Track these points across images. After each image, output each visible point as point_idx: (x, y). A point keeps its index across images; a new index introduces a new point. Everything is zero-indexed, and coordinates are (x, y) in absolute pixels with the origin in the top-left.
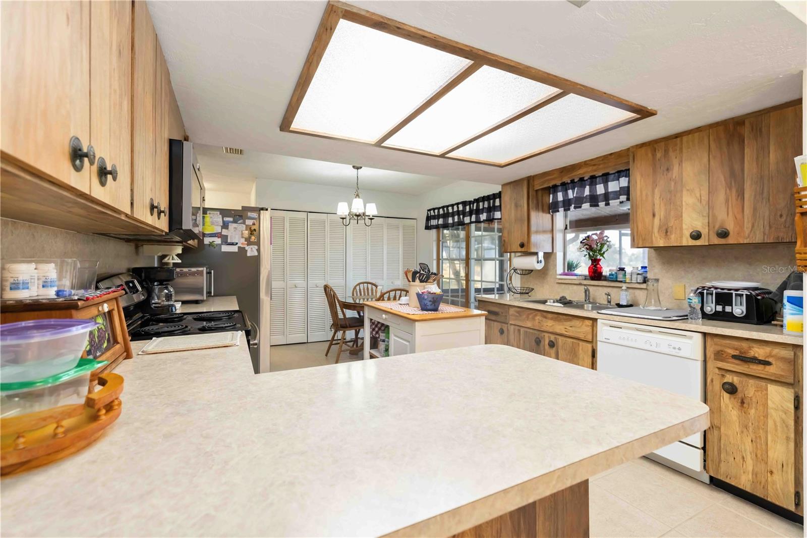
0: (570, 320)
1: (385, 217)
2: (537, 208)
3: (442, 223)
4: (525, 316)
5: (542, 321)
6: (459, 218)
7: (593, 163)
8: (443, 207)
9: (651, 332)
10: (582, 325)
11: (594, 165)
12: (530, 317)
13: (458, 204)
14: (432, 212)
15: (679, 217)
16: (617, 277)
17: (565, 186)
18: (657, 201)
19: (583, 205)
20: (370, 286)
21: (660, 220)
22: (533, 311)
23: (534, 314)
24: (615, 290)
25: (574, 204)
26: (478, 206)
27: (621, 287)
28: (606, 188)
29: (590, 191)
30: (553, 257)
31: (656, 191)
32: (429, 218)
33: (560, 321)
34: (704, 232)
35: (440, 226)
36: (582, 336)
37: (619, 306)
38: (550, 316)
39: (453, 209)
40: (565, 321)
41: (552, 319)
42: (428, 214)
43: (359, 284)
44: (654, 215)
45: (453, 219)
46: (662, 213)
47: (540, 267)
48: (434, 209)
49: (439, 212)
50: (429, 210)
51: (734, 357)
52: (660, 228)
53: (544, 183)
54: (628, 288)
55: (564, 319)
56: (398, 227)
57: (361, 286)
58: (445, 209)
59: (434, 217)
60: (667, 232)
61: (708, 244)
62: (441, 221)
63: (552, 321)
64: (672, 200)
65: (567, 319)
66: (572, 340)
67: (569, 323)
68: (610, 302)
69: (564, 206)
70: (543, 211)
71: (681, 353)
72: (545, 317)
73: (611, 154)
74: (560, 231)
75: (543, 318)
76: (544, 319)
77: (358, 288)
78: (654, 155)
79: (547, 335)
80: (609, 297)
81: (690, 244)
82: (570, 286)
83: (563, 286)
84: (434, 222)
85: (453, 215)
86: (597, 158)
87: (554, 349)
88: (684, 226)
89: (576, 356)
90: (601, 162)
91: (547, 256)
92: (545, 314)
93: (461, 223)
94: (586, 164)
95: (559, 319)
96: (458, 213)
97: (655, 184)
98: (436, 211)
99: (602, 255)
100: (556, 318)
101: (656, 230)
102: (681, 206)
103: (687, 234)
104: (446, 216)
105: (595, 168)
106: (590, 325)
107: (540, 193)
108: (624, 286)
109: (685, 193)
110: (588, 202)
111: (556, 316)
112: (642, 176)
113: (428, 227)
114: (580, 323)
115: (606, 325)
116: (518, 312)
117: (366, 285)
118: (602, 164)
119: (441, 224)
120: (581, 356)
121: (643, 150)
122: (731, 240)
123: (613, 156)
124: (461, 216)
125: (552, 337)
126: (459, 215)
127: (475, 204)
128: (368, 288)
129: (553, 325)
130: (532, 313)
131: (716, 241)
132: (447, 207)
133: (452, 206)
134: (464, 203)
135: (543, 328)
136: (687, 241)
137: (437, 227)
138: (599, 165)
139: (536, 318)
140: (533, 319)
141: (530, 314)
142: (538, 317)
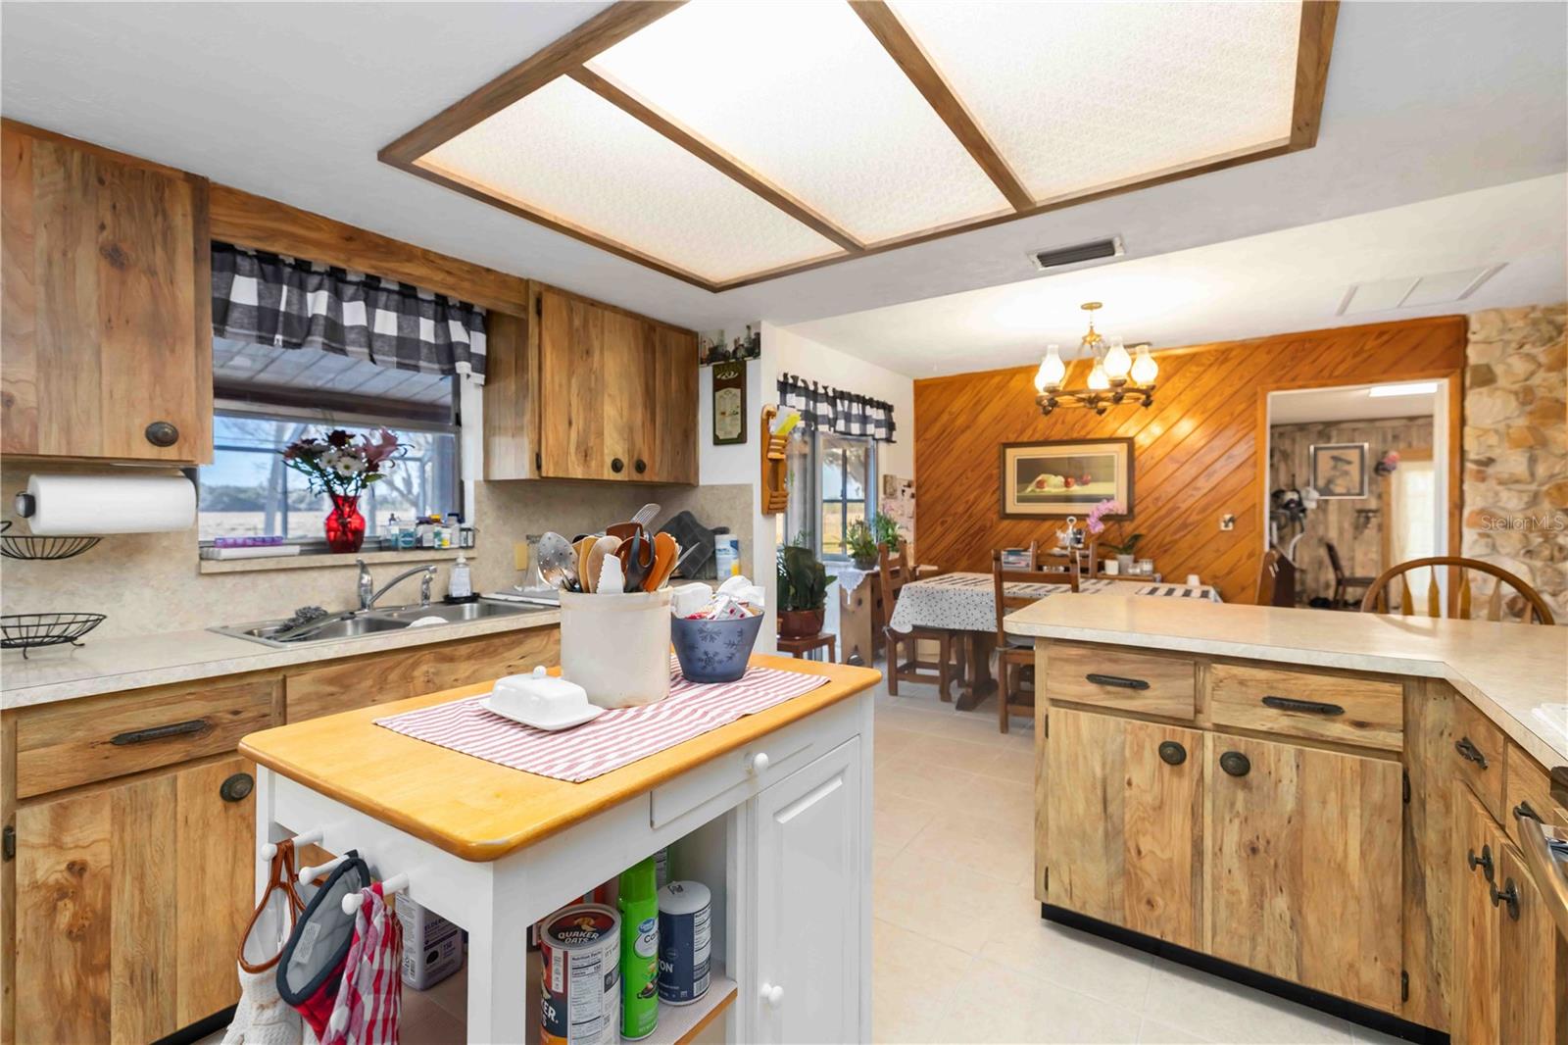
0: (520, 643)
4: (369, 683)
7: (448, 266)
10: (547, 643)
12: (393, 676)
15: (600, 434)
17: (269, 267)
18: (574, 401)
19: (350, 350)
21: (578, 432)
22: (402, 656)
23: (410, 661)
31: (574, 383)
33: (495, 653)
34: (625, 460)
38: (464, 650)
40: (509, 650)
41: (469, 657)
44: (570, 423)
46: (581, 422)
52: (578, 447)
55: (504, 645)
60: (586, 456)
61: (627, 479)
63: (473, 662)
64: (592, 402)
65: (513, 643)
67: (518, 651)
72: (451, 659)
75: (438, 665)
76: (445, 667)
81: (612, 478)
88: (606, 451)
92: (447, 650)
94: (427, 257)
95: (492, 649)
97: (571, 372)
100: (483, 650)
101: (574, 449)
102: (603, 418)
103: (609, 461)
109: (606, 399)
111: (482, 644)
114: (543, 640)
118: (467, 280)
122: (647, 477)
129: (474, 672)
131: (636, 477)
136: (609, 474)
139: (416, 673)
140: (407, 678)
141: (391, 669)
142: (424, 668)
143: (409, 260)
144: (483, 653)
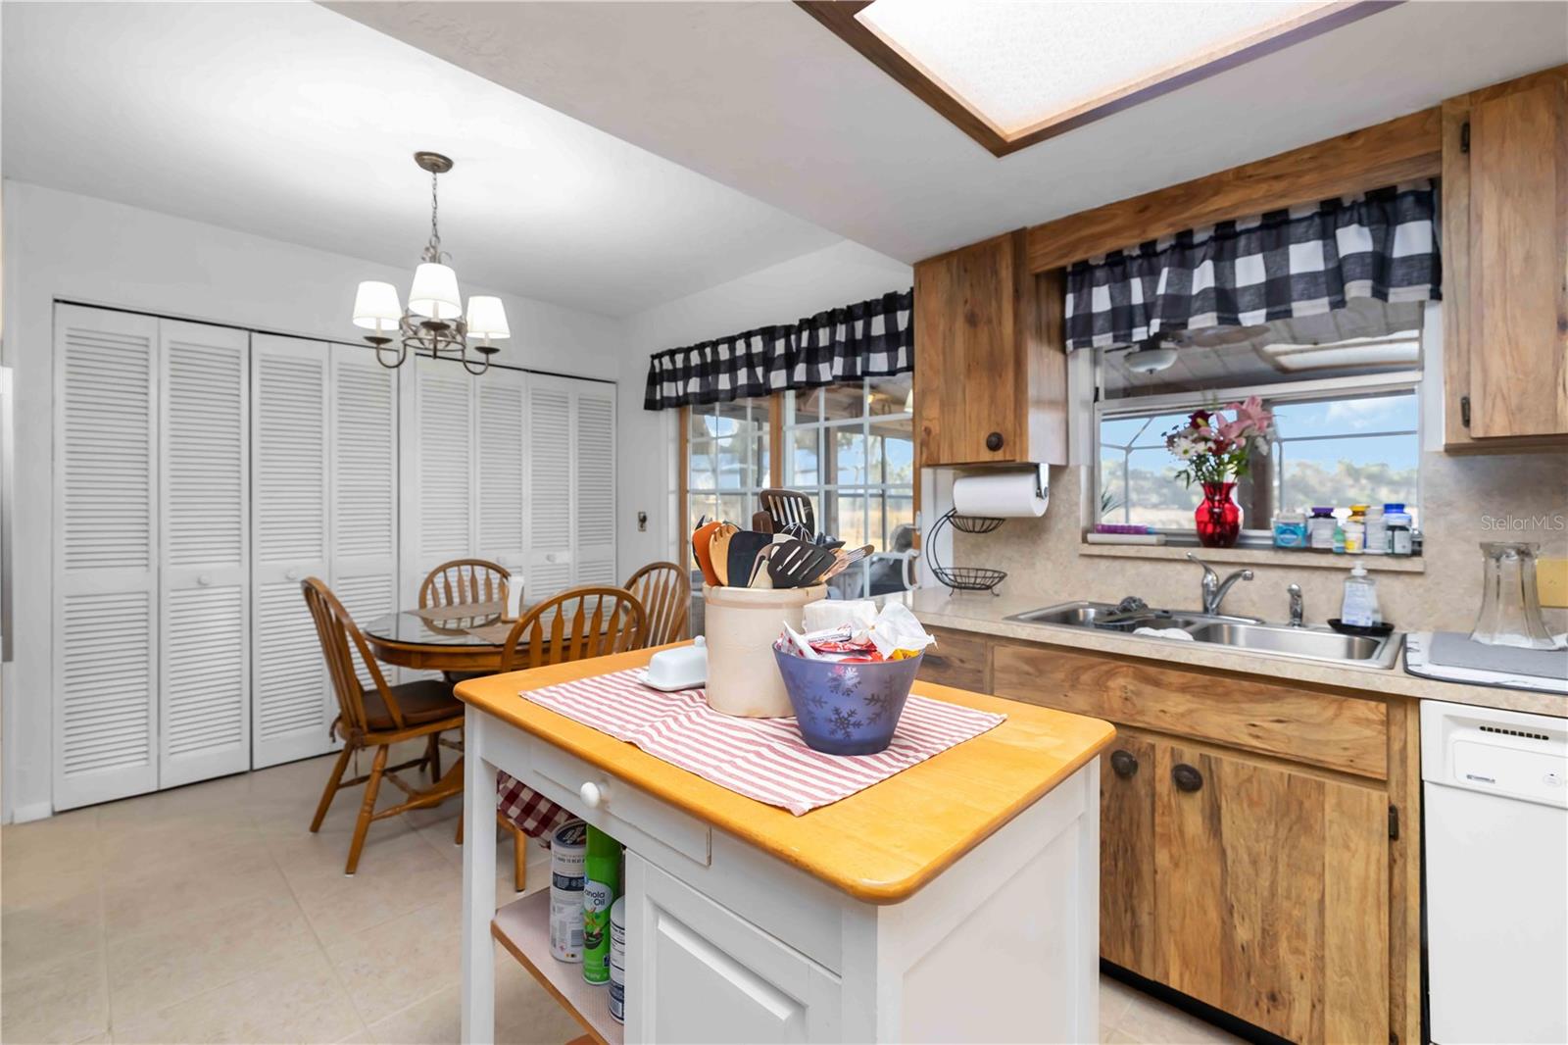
0: (1275, 698)
1: (527, 371)
3: (698, 390)
4: (1060, 675)
5: (1138, 694)
6: (752, 374)
8: (701, 347)
10: (1336, 716)
11: (1277, 178)
12: (1086, 678)
13: (747, 336)
14: (666, 360)
16: (1309, 537)
17: (1118, 266)
19: (1191, 320)
20: (480, 572)
22: (1097, 660)
23: (1104, 668)
24: (1317, 579)
25: (1162, 318)
26: (813, 339)
27: (1348, 570)
29: (1214, 278)
30: (1067, 477)
32: (655, 379)
33: (1225, 696)
35: (691, 398)
36: (1334, 758)
38: (1174, 677)
39: (732, 350)
40: (1251, 701)
41: (1184, 689)
42: (653, 366)
43: (444, 568)
45: (733, 380)
47: (1042, 507)
48: (672, 353)
49: (687, 359)
50: (659, 356)
54: (1370, 571)
55: (1244, 692)
56: (563, 402)
57: (452, 573)
58: (708, 351)
59: (673, 376)
62: (694, 386)
63: (1188, 697)
65: (1261, 693)
66: (1286, 770)
68: (1299, 616)
69: (1111, 328)
70: (1049, 343)
72: (1156, 683)
74: (1085, 403)
75: (1140, 685)
76: (1148, 689)
77: (439, 580)
79: (1163, 745)
80: (1296, 600)
82: (1129, 565)
83: (1104, 564)
84: (670, 389)
85: (732, 366)
86: (1289, 154)
87: (1199, 794)
89: (1308, 829)
90: (1312, 165)
92: (1152, 670)
93: (758, 390)
94: (1242, 175)
95: (1220, 690)
96: (750, 361)
98: (679, 358)
100: (1205, 687)
104: (708, 370)
106: (1380, 718)
107: (1043, 286)
108: (1359, 568)
110: (1212, 310)
111: (1205, 679)
112: (1505, 192)
113: (651, 404)
114: (1324, 708)
116: (1031, 661)
117: (466, 570)
118: (1310, 170)
119: (695, 394)
120: (1333, 832)
121: (1511, 103)
123: (1359, 142)
124: (759, 371)
125: (1190, 755)
126: (751, 367)
127: (805, 335)
128: (473, 580)
129: (1191, 711)
130: (1091, 667)
132: (715, 345)
133: (731, 341)
134: (769, 334)
135: (1139, 718)
137: (680, 403)
139: (1111, 684)
140: (1100, 685)
141: (1086, 669)
142: (1121, 681)
143: (1216, 193)
144: (1205, 692)
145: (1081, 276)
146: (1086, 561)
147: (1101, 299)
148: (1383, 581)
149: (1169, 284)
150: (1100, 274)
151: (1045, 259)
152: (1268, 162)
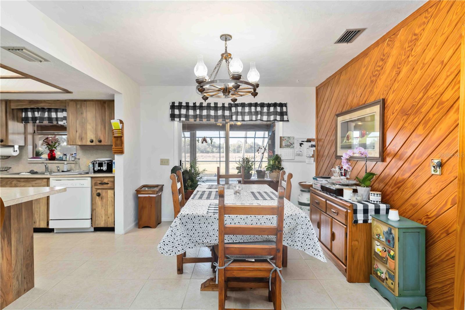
2: (13, 119)
4: (4, 183)
5: (17, 184)
9: (73, 180)
11: (49, 103)
12: (9, 182)
15: (86, 133)
16: (62, 159)
17: (33, 110)
18: (78, 126)
21: (79, 134)
22: (10, 179)
24: (62, 164)
25: (39, 120)
27: (64, 163)
28: (57, 115)
29: (48, 115)
30: (25, 148)
31: (78, 122)
33: (29, 182)
34: (94, 140)
37: (63, 171)
38: (22, 180)
41: (23, 182)
44: (77, 132)
46: (80, 131)
47: (15, 154)
51: (100, 184)
52: (79, 137)
53: (18, 105)
54: (68, 163)
55: (32, 181)
60: (82, 139)
61: (95, 144)
64: (83, 126)
67: (34, 182)
68: (59, 171)
69: (32, 120)
70: (18, 121)
71: (84, 186)
72: (20, 181)
73: (58, 100)
74: (30, 134)
75: (17, 182)
76: (19, 182)
78: (76, 106)
80: (58, 168)
81: (90, 144)
82: (37, 165)
83: (32, 164)
88: (88, 137)
91: (21, 148)
92: (19, 179)
94: (45, 101)
97: (77, 119)
99: (55, 148)
101: (77, 138)
102: (87, 129)
103: (89, 140)
105: (50, 105)
106: (46, 181)
107: (15, 111)
108: (66, 162)
109: (88, 124)
111: (26, 179)
114: (41, 181)
115: (54, 180)
121: (72, 103)
122: (102, 143)
130: (9, 180)
131: (98, 143)
136: (89, 143)
138: (52, 104)
139: (13, 183)
140: (11, 183)
141: (8, 181)
142: (14, 182)
144: (26, 181)
145: (26, 110)
146: (29, 164)
147: (30, 115)
148: (69, 164)
149: (40, 115)
150: (29, 110)
151: (13, 106)
152: (48, 100)
